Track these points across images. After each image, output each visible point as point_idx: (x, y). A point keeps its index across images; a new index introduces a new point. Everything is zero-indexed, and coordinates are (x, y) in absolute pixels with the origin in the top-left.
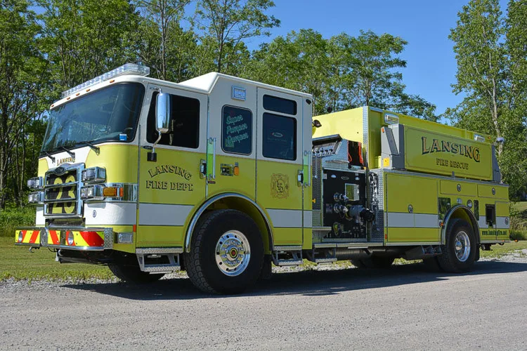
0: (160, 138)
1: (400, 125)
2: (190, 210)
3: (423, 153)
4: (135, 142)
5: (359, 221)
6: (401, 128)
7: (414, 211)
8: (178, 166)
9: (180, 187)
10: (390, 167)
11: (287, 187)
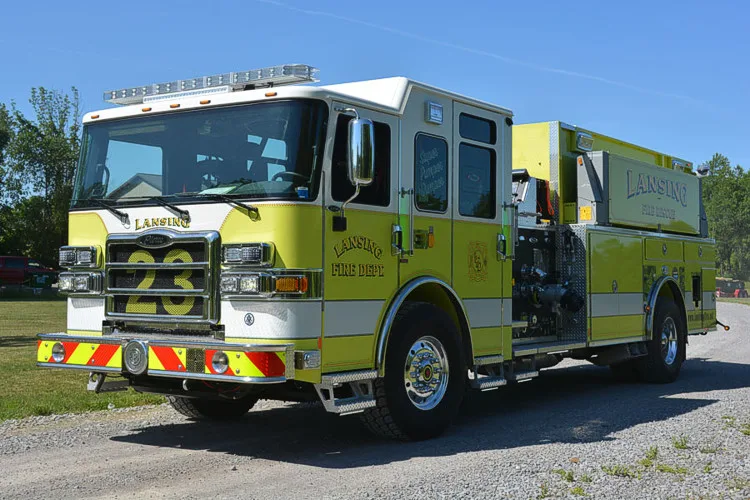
0: (357, 194)
1: (604, 153)
2: (380, 307)
3: (629, 197)
4: (319, 201)
5: (557, 309)
6: (606, 156)
7: (619, 290)
8: (368, 237)
9: (370, 271)
10: (593, 221)
11: (485, 262)
